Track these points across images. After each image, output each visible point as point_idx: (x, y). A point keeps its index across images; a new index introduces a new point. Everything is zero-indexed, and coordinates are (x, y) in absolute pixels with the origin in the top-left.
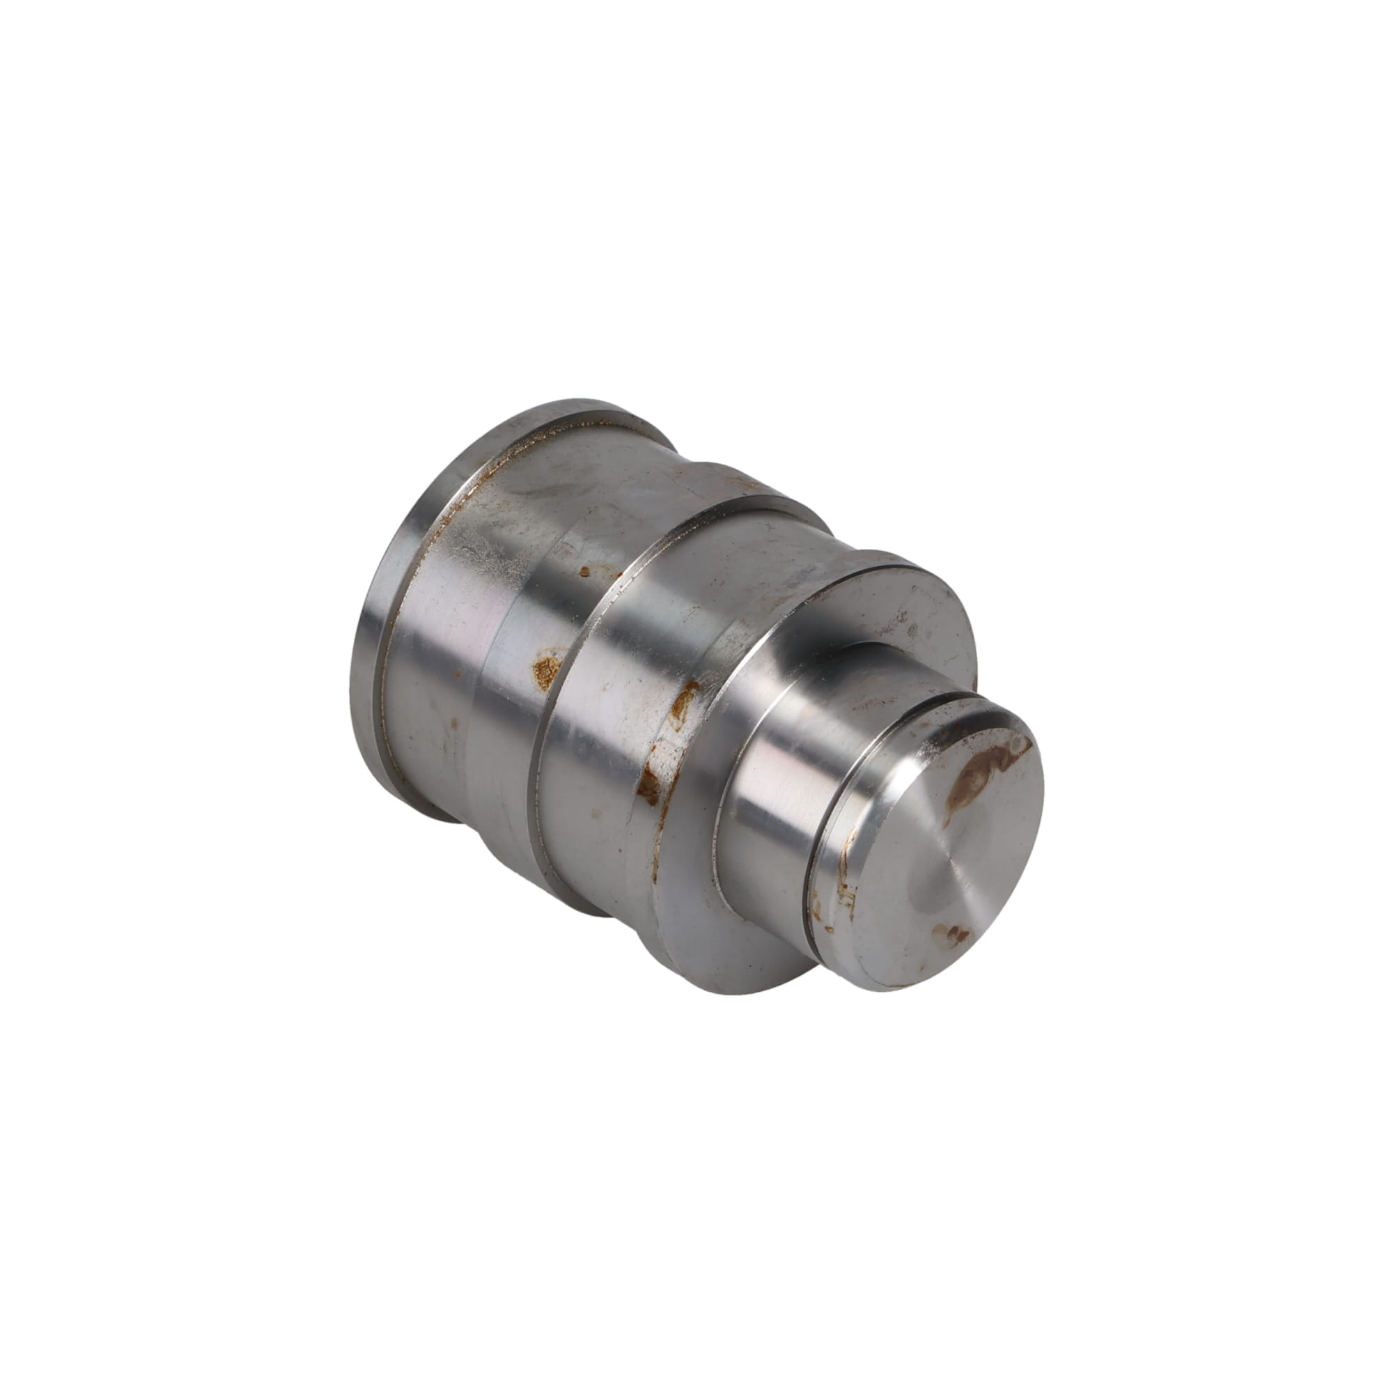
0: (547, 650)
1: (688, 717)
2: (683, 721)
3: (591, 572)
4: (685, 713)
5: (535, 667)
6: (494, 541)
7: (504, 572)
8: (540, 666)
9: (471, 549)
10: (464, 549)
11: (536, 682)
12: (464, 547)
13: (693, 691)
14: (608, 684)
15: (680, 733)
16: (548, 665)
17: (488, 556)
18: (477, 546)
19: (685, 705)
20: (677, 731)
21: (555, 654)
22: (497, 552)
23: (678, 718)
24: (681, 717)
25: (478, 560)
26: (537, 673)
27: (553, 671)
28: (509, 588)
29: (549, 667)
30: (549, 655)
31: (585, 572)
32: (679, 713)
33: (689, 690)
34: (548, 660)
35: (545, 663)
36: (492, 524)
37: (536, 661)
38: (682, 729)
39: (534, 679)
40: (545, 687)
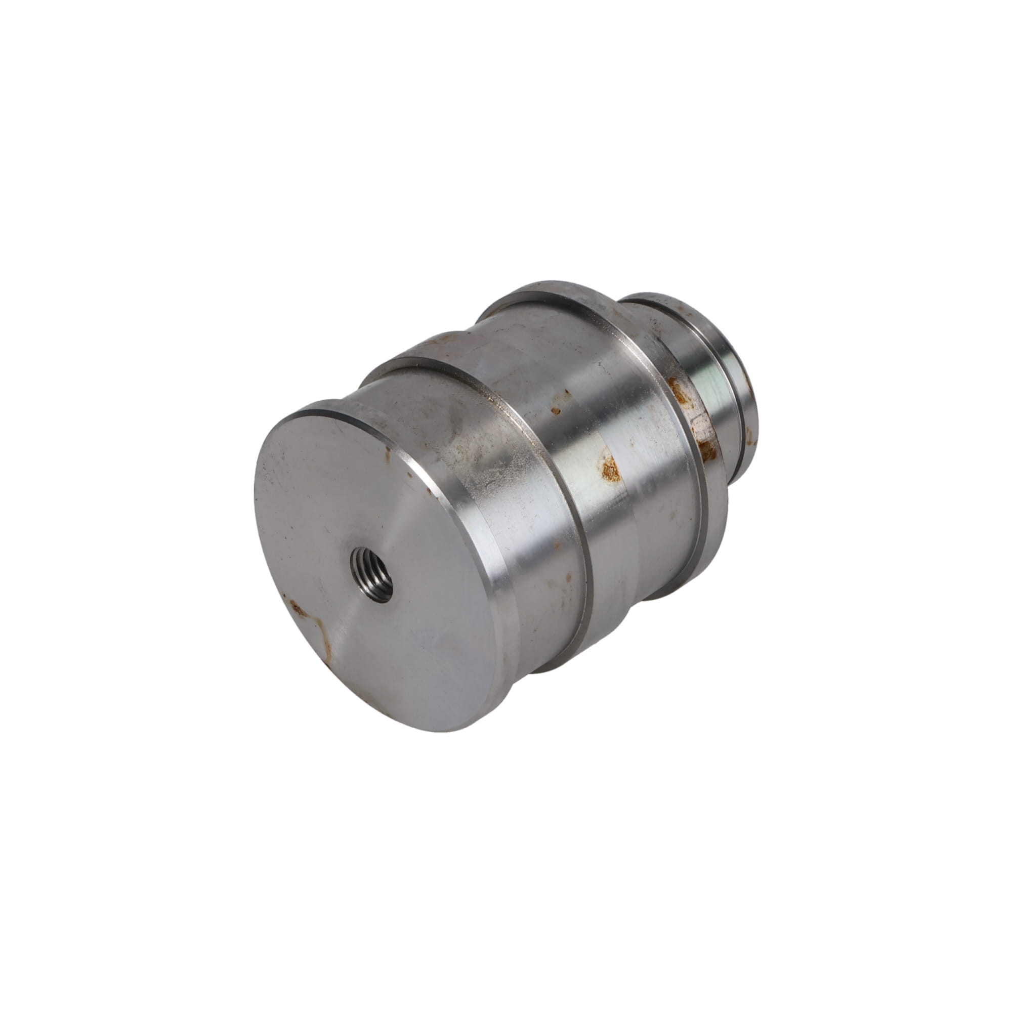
0: (598, 462)
1: (689, 395)
2: (690, 400)
3: (557, 407)
4: (686, 395)
5: (603, 476)
6: (491, 464)
7: (519, 468)
8: (605, 473)
9: (490, 482)
10: (487, 488)
11: (611, 482)
12: (486, 487)
13: (675, 383)
14: (631, 440)
15: (695, 408)
16: (608, 466)
17: (501, 473)
18: (490, 477)
19: (681, 392)
20: (693, 407)
21: (604, 458)
22: (501, 467)
23: (687, 402)
24: (686, 399)
25: (501, 482)
26: (607, 478)
27: (613, 466)
28: (533, 470)
29: (609, 467)
30: (603, 462)
31: (556, 411)
32: (684, 399)
33: (673, 385)
34: (605, 464)
35: (605, 468)
36: (476, 462)
37: (599, 474)
38: (694, 404)
39: (609, 483)
40: (618, 478)
